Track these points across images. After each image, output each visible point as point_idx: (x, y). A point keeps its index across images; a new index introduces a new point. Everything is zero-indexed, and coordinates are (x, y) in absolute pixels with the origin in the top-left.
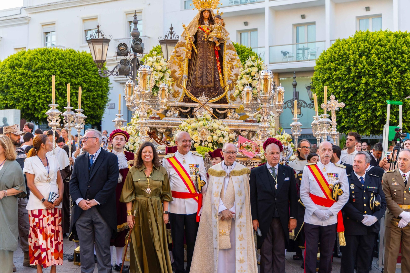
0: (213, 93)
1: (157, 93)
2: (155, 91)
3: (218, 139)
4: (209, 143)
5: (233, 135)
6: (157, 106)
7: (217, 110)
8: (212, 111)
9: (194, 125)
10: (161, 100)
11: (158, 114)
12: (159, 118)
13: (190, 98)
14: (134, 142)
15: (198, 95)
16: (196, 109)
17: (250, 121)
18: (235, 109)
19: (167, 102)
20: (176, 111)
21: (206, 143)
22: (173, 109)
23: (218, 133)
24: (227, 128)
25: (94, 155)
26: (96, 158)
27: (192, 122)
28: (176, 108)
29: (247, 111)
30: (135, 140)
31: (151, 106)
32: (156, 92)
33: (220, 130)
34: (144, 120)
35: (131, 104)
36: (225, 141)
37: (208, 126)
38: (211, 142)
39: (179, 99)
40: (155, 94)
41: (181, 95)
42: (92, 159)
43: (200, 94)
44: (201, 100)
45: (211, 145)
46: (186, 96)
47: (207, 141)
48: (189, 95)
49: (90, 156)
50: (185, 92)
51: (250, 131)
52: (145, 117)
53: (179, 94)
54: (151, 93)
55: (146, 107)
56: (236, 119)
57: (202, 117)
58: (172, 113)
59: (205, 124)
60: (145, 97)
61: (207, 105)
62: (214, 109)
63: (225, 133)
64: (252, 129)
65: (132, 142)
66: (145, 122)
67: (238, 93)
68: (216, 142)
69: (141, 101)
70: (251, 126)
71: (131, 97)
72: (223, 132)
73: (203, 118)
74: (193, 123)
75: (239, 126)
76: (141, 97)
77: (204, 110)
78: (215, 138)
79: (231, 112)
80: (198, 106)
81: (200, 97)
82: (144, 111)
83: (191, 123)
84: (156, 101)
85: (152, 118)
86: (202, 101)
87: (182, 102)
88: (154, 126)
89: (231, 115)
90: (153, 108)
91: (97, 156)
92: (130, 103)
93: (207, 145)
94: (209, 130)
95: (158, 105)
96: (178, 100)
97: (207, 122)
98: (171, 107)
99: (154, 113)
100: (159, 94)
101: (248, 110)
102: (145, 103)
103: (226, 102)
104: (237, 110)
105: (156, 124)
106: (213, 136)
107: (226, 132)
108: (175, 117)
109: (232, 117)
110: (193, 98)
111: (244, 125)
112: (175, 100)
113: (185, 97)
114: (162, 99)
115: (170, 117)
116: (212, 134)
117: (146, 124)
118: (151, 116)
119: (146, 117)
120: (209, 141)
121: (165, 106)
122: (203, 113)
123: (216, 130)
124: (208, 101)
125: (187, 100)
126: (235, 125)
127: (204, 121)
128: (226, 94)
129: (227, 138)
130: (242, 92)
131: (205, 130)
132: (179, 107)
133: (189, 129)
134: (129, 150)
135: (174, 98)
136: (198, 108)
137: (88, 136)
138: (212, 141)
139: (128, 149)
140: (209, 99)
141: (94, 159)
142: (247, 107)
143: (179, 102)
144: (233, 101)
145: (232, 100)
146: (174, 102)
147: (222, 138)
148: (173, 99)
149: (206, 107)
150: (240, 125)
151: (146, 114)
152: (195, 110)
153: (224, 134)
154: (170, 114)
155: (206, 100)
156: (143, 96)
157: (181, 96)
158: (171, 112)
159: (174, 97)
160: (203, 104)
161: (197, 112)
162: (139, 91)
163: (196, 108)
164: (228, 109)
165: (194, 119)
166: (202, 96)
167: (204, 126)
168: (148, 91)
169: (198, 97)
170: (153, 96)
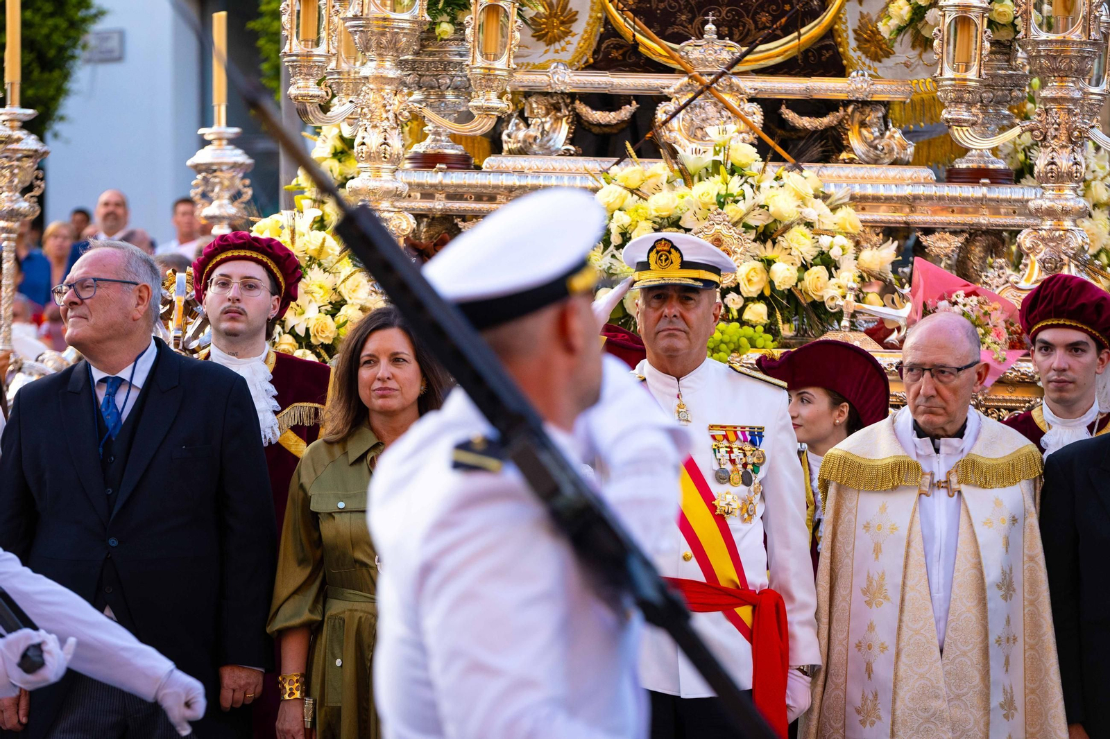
0: (764, 18)
1: (453, 21)
2: (443, 10)
3: (800, 280)
4: (748, 300)
5: (882, 256)
6: (450, 95)
7: (789, 115)
8: (758, 118)
9: (664, 202)
10: (480, 61)
11: (455, 139)
12: (464, 163)
13: (636, 44)
14: (335, 298)
15: (676, 29)
16: (671, 106)
17: (974, 176)
18: (886, 105)
19: (512, 72)
20: (558, 119)
21: (734, 301)
22: (536, 106)
23: (800, 243)
24: (850, 218)
25: (125, 374)
26: (134, 395)
27: (652, 182)
28: (557, 101)
29: (959, 123)
30: (342, 289)
31: (417, 95)
32: (446, 18)
33: (809, 225)
34: (386, 176)
35: (314, 90)
36: (838, 293)
37: (742, 207)
38: (761, 297)
39: (571, 48)
40: (445, 29)
41: (580, 27)
42: (111, 396)
43: (691, 21)
44: (696, 54)
45: (757, 312)
46: (610, 31)
47: (737, 289)
48: (627, 25)
49: (103, 380)
50: (604, 9)
51: (974, 233)
52: (391, 161)
53: (572, 18)
54: (421, 23)
55: (396, 103)
56: (895, 163)
57: (709, 158)
58: (533, 131)
59: (728, 195)
60: (394, 46)
61: (731, 87)
62: (771, 106)
63: (838, 246)
64: (985, 219)
65: (327, 299)
66: (390, 186)
67: (907, 17)
68: (790, 295)
69: (369, 69)
70: (982, 201)
71: (316, 51)
72: (825, 241)
73: (716, 164)
74: (658, 188)
75: (911, 202)
76: (367, 48)
77: (711, 110)
78: (784, 275)
79: (863, 124)
80: (680, 91)
81: (693, 41)
82: (386, 124)
83: (644, 189)
84: (447, 65)
85: (427, 161)
86: (704, 62)
87: (589, 67)
88: (439, 204)
89: (864, 140)
90: (431, 106)
91: (139, 381)
92: (312, 82)
93: (741, 311)
94: (747, 227)
95: (464, 90)
96: (567, 56)
97: (735, 183)
98: (527, 95)
99: (437, 133)
100: (468, 31)
101: (965, 115)
102: (390, 81)
103: (838, 69)
104: (896, 112)
105: (450, 197)
106: (769, 263)
107: (840, 240)
108: (548, 151)
109: (872, 153)
110: (653, 46)
111: (941, 198)
112: (550, 55)
113: (603, 38)
114: (486, 56)
115: (522, 152)
116: (768, 251)
117: (397, 195)
118: (420, 148)
119: (395, 160)
120: (750, 290)
121: (500, 97)
122: (712, 131)
123: (788, 228)
124: (737, 61)
125: (614, 54)
126: (888, 199)
127: (718, 178)
128: (837, 18)
129: (847, 276)
130: (931, 15)
131: (724, 231)
132: (573, 96)
133: (635, 224)
134: (310, 347)
135: (542, 44)
136: (683, 101)
137: (96, 275)
138: (767, 293)
139: (304, 341)
140: (738, 50)
141: (126, 401)
142: (958, 101)
143: (570, 65)
144: (876, 58)
145: (866, 52)
146: (543, 68)
147: (820, 271)
148: (539, 52)
149: (727, 97)
150: (916, 198)
151: (396, 144)
152: (661, 115)
153: (835, 253)
154: (521, 135)
155: (726, 56)
156: (379, 44)
157: (582, 32)
158: (525, 120)
159: (539, 38)
160: (707, 79)
161: (675, 123)
162: (355, 18)
163: (669, 99)
164: (846, 103)
165: (659, 168)
166: (700, 35)
167: (721, 205)
168: (406, 16)
169: (679, 39)
170: (427, 35)
